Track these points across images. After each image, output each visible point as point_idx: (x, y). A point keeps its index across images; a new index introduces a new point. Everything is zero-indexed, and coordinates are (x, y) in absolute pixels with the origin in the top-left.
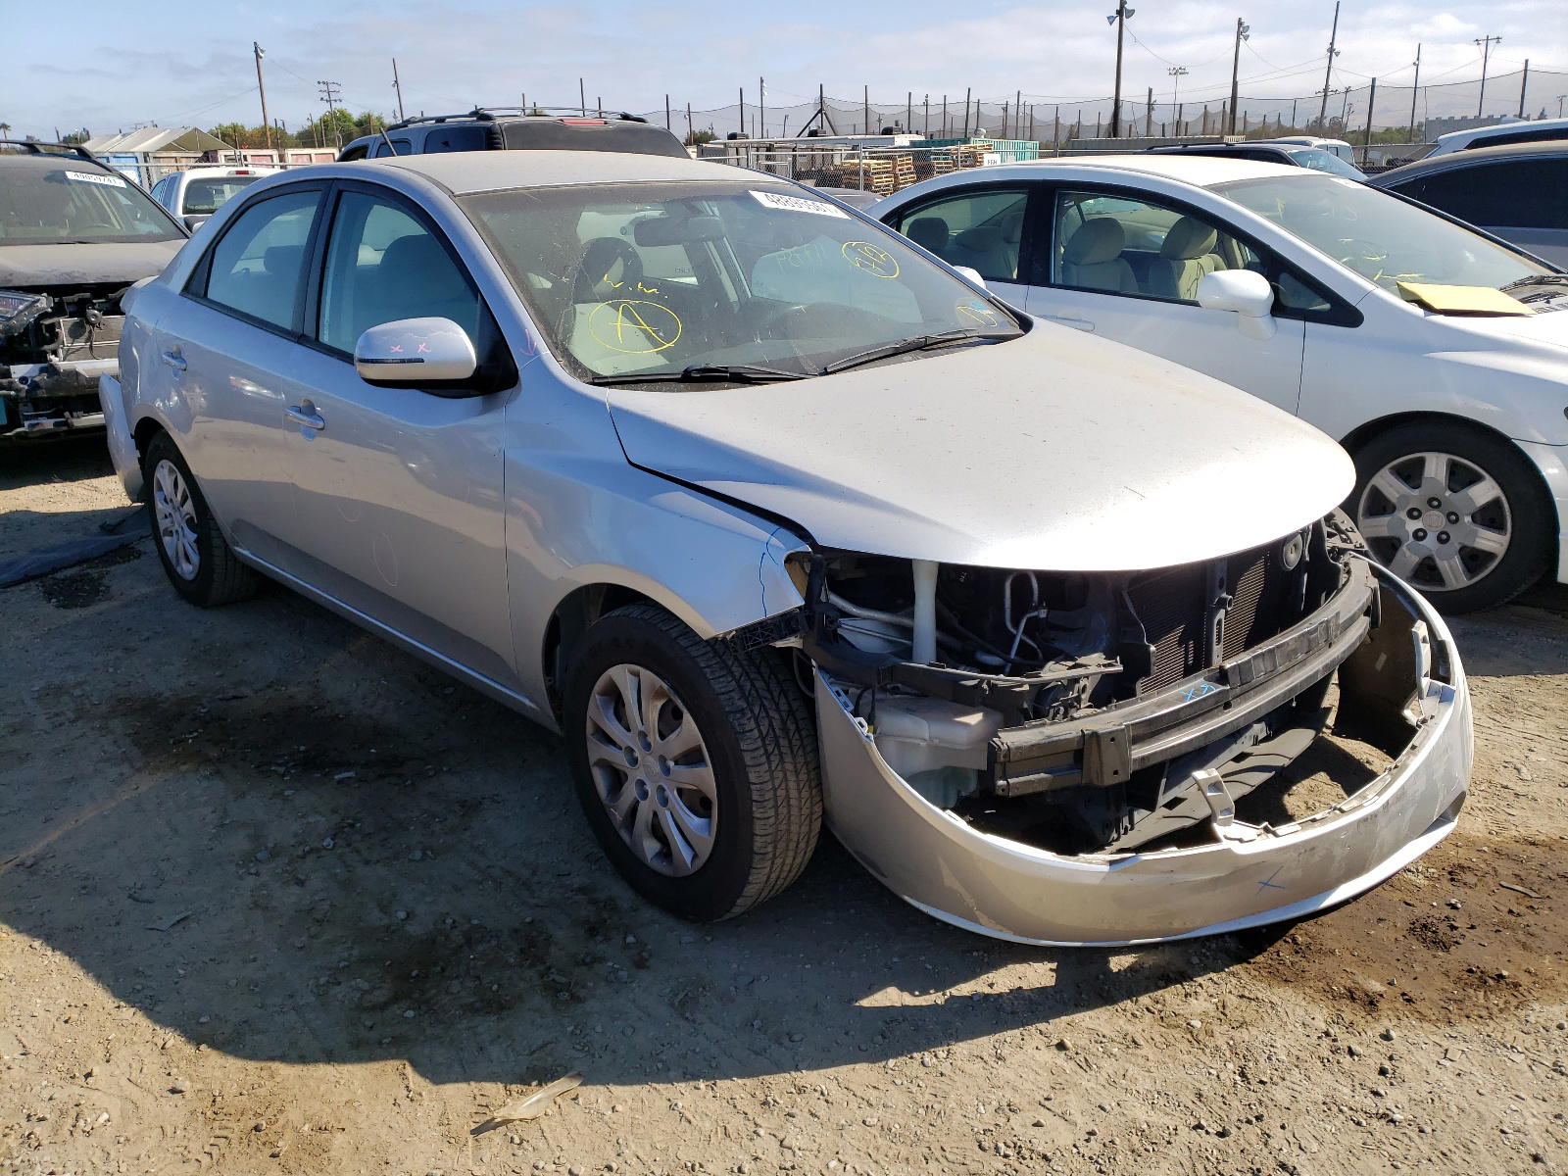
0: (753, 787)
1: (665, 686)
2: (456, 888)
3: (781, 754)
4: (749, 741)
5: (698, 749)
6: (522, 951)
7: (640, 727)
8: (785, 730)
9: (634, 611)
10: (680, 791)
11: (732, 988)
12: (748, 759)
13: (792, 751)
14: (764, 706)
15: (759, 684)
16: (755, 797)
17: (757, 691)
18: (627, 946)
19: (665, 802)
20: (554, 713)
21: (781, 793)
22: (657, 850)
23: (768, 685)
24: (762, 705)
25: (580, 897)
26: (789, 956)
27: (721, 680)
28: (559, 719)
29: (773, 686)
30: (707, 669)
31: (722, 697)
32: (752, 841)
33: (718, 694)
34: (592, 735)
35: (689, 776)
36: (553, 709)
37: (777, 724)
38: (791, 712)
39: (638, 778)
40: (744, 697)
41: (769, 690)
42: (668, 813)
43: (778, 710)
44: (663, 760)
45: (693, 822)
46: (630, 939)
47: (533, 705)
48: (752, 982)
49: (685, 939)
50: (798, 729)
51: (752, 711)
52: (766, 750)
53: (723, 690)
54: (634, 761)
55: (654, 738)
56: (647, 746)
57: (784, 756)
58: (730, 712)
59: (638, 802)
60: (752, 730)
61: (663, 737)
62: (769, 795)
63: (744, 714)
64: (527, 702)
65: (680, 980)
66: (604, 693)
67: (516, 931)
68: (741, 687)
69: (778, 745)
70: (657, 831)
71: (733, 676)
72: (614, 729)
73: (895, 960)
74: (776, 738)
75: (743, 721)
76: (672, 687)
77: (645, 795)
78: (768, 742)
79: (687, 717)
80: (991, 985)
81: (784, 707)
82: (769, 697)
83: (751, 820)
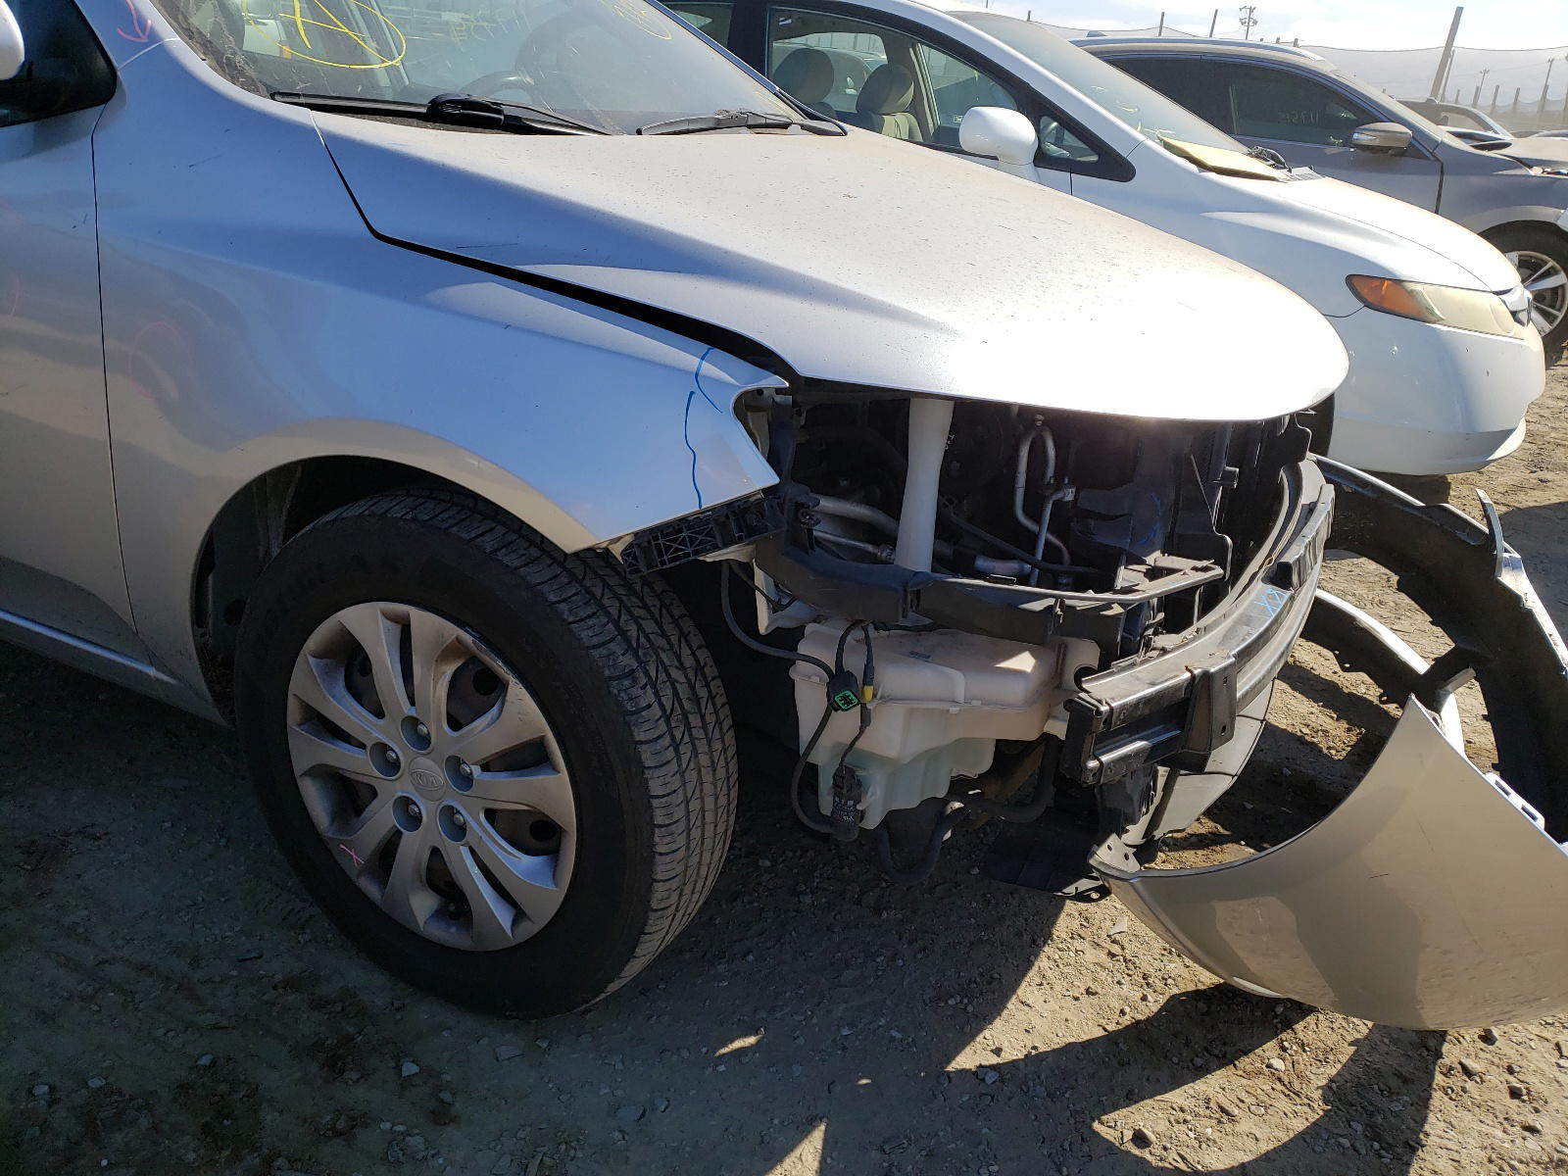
0: (655, 803)
1: (468, 638)
2: (45, 1018)
3: (692, 741)
4: (647, 726)
5: (539, 744)
6: (206, 1130)
7: (408, 710)
8: (696, 700)
9: (396, 508)
10: (491, 815)
11: (617, 1135)
12: (647, 757)
13: (706, 734)
14: (662, 662)
15: (650, 626)
16: (658, 820)
17: (649, 640)
18: (406, 1083)
19: (459, 831)
20: (211, 689)
21: (694, 805)
22: (435, 907)
23: (660, 626)
24: (659, 661)
25: (292, 998)
26: (685, 1054)
27: (591, 622)
28: (221, 699)
29: (669, 628)
30: (563, 605)
31: (595, 653)
32: (649, 890)
33: (589, 648)
34: (300, 725)
35: (514, 791)
36: (209, 683)
37: (683, 691)
38: (699, 668)
39: (400, 794)
40: (632, 649)
41: (664, 635)
42: (465, 852)
43: (681, 667)
44: (454, 764)
45: (519, 865)
46: (409, 1069)
47: (165, 678)
48: (643, 1115)
49: (504, 1052)
50: (711, 697)
51: (647, 674)
52: (673, 737)
53: (595, 641)
54: (392, 767)
55: (436, 726)
56: (423, 742)
57: (697, 742)
58: (611, 678)
59: (399, 834)
60: (649, 706)
61: (455, 724)
62: (680, 812)
63: (635, 680)
64: (152, 672)
65: (521, 1134)
66: (323, 653)
67: (183, 1088)
68: (623, 633)
69: (688, 727)
70: (439, 877)
71: (608, 614)
72: (348, 713)
73: (845, 1032)
74: (685, 714)
75: (636, 691)
76: (482, 639)
77: (415, 821)
78: (674, 725)
79: (517, 692)
80: (997, 1051)
81: (689, 662)
82: (667, 647)
83: (649, 857)
